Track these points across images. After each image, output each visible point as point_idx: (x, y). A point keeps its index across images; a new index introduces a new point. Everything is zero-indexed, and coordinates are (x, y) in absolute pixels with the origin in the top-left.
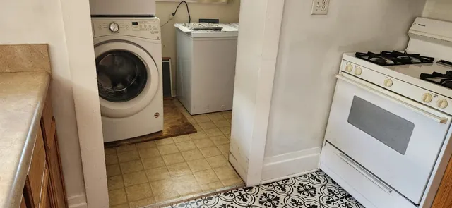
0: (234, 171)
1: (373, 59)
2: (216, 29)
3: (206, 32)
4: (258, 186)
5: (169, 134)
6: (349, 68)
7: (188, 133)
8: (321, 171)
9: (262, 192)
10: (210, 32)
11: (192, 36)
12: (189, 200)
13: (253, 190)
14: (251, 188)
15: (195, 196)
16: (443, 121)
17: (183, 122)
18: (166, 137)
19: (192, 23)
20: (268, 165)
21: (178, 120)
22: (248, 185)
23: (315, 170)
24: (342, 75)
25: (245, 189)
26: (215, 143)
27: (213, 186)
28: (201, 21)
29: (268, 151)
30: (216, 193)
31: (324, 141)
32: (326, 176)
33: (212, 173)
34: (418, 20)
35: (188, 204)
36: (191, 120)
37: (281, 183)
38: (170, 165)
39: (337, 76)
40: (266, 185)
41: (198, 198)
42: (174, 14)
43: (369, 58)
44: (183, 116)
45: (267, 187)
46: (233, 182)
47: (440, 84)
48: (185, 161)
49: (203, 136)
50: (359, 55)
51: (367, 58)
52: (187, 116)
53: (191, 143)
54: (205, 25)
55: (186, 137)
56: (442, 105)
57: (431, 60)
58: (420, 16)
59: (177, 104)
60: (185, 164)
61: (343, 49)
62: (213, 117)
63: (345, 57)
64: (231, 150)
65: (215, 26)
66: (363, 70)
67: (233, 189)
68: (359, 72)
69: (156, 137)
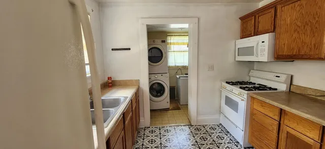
0: (189, 121)
1: (230, 84)
5: (172, 109)
6: (224, 87)
8: (221, 124)
9: (196, 127)
11: (180, 79)
13: (193, 126)
16: (243, 100)
17: (177, 106)
31: (220, 112)
32: (222, 126)
34: (252, 71)
36: (180, 106)
37: (204, 126)
39: (221, 90)
40: (198, 125)
42: (176, 72)
46: (187, 123)
48: (174, 116)
49: (182, 111)
50: (227, 82)
52: (179, 104)
55: (177, 111)
57: (254, 84)
61: (222, 81)
63: (223, 83)
69: (167, 110)
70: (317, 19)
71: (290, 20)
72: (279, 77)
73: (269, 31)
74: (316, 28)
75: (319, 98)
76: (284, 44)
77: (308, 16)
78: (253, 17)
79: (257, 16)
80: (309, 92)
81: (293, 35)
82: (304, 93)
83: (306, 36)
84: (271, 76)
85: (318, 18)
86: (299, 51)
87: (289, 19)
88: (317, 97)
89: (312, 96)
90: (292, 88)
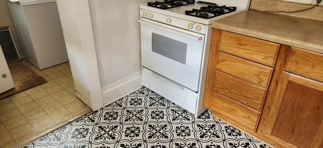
0: (82, 104)
1: (159, 6)
4: (102, 109)
5: (22, 89)
6: (145, 14)
7: (39, 85)
8: (144, 87)
9: (105, 112)
11: (22, 5)
12: (47, 134)
13: (99, 112)
14: (97, 111)
15: (52, 130)
16: (200, 39)
17: (33, 76)
18: (19, 92)
20: (105, 92)
21: (29, 76)
22: (94, 110)
23: (140, 88)
24: (142, 20)
25: (92, 114)
26: (64, 87)
27: (66, 118)
29: (103, 83)
30: (70, 123)
31: (142, 67)
32: (148, 90)
33: (64, 109)
35: (47, 137)
36: (41, 74)
37: (118, 102)
38: (27, 112)
39: (139, 21)
40: (107, 106)
41: (54, 130)
43: (156, 5)
44: (33, 72)
45: (108, 108)
46: (82, 111)
47: (196, 16)
48: (40, 106)
49: (53, 84)
50: (150, 4)
51: (154, 6)
52: (37, 71)
53: (43, 91)
55: (38, 88)
56: (198, 29)
57: (193, 2)
59: (26, 64)
60: (40, 108)
62: (59, 68)
63: (142, 6)
64: (76, 88)
66: (154, 14)
67: (83, 116)
68: (151, 16)
69: (10, 94)
75: (293, 15)
80: (279, 8)
82: (271, 10)
89: (283, 14)
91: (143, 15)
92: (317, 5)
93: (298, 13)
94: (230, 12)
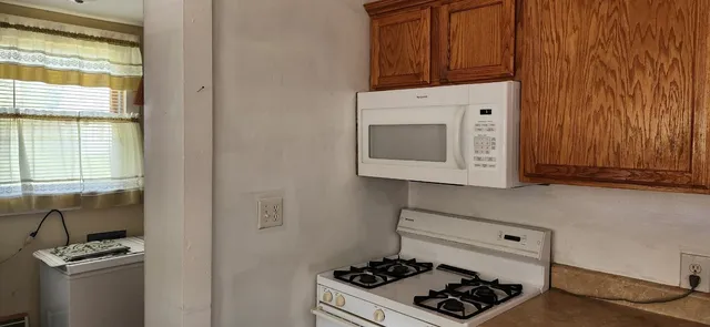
1: (356, 280)
2: (117, 252)
3: (96, 260)
6: (328, 298)
10: (104, 259)
11: (69, 273)
19: (71, 246)
24: (322, 309)
28: (91, 238)
39: (315, 312)
42: (34, 235)
43: (352, 278)
47: (437, 310)
50: (339, 275)
51: (349, 279)
54: (97, 246)
57: (429, 267)
58: (406, 208)
63: (321, 280)
65: (116, 244)
66: (347, 297)
68: (341, 302)
70: (674, 53)
71: (578, 43)
72: (518, 239)
73: (497, 74)
74: (674, 83)
75: (648, 309)
76: (561, 127)
77: (643, 40)
78: (427, 12)
79: (444, 10)
80: (614, 290)
81: (589, 99)
82: (596, 293)
83: (639, 108)
84: (489, 235)
85: (679, 49)
86: (617, 154)
87: (572, 39)
88: (640, 307)
89: (624, 303)
90: (555, 275)
91: (325, 299)
92: (693, 291)
93: (658, 306)
94: (511, 297)
